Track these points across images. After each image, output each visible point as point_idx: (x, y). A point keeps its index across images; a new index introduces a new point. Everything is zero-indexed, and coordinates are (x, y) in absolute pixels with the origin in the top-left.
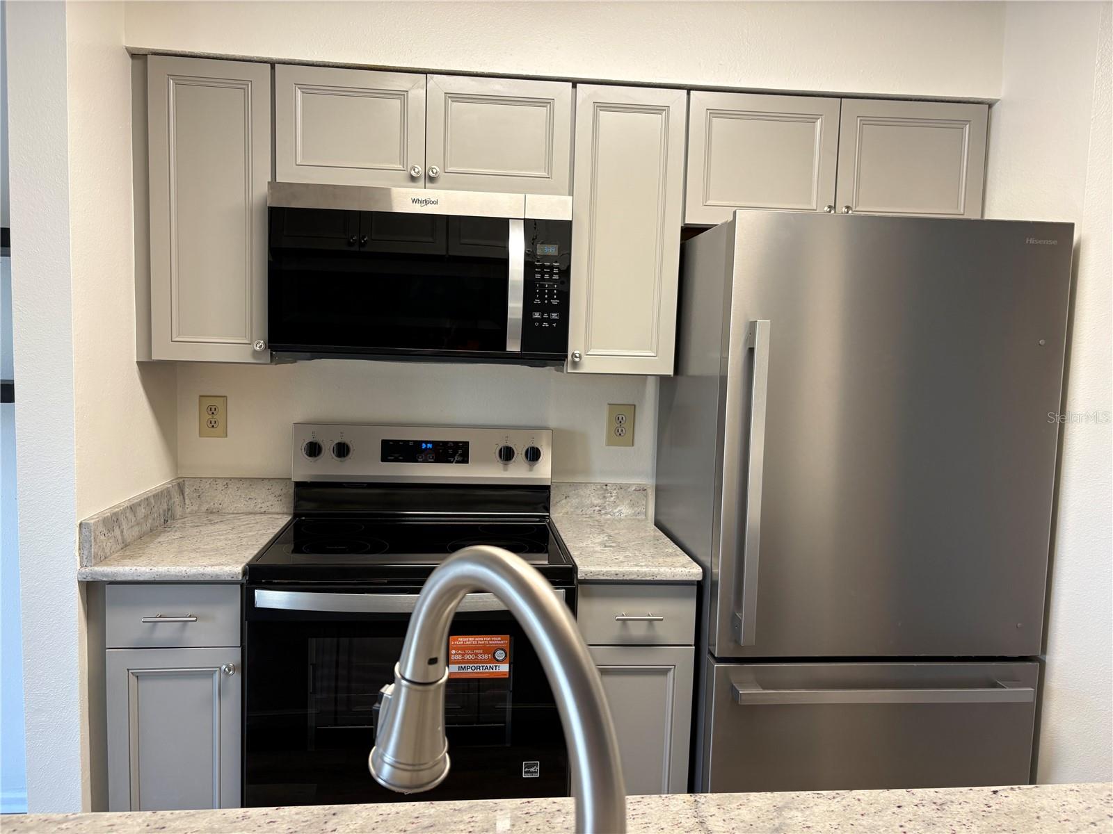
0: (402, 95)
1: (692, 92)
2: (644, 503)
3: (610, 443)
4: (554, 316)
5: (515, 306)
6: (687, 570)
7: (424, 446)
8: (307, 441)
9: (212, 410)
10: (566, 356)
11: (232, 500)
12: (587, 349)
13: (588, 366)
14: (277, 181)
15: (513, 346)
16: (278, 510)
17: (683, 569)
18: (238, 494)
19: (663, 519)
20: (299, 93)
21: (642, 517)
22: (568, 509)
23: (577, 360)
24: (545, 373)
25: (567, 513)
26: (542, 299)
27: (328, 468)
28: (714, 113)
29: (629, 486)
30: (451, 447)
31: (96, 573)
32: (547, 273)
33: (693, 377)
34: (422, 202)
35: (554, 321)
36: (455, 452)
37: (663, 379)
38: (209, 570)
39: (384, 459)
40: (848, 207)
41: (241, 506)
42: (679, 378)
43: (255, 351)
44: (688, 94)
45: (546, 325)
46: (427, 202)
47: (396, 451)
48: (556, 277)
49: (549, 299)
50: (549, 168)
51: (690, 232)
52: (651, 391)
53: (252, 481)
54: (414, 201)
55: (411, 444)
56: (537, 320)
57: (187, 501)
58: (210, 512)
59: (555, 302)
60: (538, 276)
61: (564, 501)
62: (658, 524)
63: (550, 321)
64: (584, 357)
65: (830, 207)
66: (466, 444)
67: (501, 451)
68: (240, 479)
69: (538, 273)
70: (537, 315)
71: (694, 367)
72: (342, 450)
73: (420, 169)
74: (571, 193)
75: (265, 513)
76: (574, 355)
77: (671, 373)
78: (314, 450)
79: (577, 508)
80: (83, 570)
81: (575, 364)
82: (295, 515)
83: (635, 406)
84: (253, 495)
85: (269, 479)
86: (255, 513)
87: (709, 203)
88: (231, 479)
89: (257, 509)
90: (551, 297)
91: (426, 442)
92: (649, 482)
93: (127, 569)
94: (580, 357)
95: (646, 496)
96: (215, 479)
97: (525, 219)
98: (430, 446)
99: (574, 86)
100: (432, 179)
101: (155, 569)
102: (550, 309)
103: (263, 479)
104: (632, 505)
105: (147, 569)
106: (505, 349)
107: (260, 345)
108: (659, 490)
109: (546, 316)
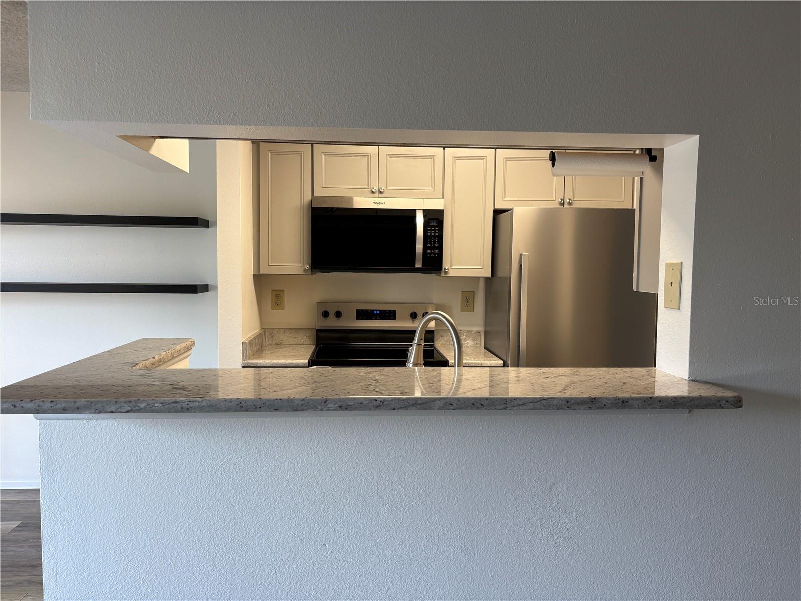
0: (368, 156)
1: (497, 150)
2: (479, 338)
3: (462, 310)
4: (436, 251)
5: (419, 247)
6: (497, 362)
7: (375, 312)
8: (323, 310)
9: (278, 297)
10: (442, 269)
11: (287, 338)
12: (451, 266)
13: (451, 274)
14: (315, 195)
15: (418, 265)
16: (308, 343)
17: (495, 361)
18: (290, 335)
19: (488, 346)
20: (324, 156)
21: (479, 345)
22: (443, 342)
23: (446, 271)
24: (432, 277)
25: (442, 344)
26: (431, 244)
27: (332, 323)
28: (507, 159)
29: (472, 331)
30: (388, 313)
31: (249, 363)
32: (433, 233)
33: (500, 278)
34: (378, 203)
35: (436, 254)
36: (390, 315)
37: (486, 278)
38: (294, 361)
39: (357, 318)
40: (569, 199)
41: (291, 341)
42: (494, 278)
43: (305, 269)
44: (495, 150)
45: (432, 255)
46: (381, 204)
47: (363, 314)
48: (437, 234)
49: (434, 244)
50: (433, 185)
51: (497, 213)
52: (482, 284)
53: (296, 330)
54: (375, 203)
55: (370, 311)
56: (429, 253)
57: (267, 339)
58: (277, 344)
59: (436, 245)
60: (429, 234)
61: (441, 338)
62: (485, 348)
63: (434, 254)
64: (450, 269)
65: (561, 199)
66: (395, 311)
67: (411, 314)
68: (291, 329)
69: (429, 233)
70: (428, 251)
71: (501, 273)
72: (339, 314)
73: (376, 188)
74: (443, 197)
75: (302, 344)
76: (445, 269)
77: (490, 276)
78: (326, 314)
79: (447, 341)
80: (244, 362)
81: (446, 273)
82: (317, 345)
83: (474, 292)
84: (297, 336)
85: (304, 329)
86: (298, 344)
87: (505, 199)
88: (287, 329)
89: (299, 343)
90: (435, 243)
91: (377, 310)
92: (481, 329)
93: (261, 361)
94: (448, 269)
95: (480, 335)
96: (280, 329)
97: (423, 210)
98: (378, 312)
99: (444, 149)
100: (381, 193)
101: (273, 361)
102: (434, 248)
103: (301, 329)
104: (473, 340)
105: (270, 361)
106: (414, 266)
107: (307, 267)
108: (486, 333)
109: (432, 252)
